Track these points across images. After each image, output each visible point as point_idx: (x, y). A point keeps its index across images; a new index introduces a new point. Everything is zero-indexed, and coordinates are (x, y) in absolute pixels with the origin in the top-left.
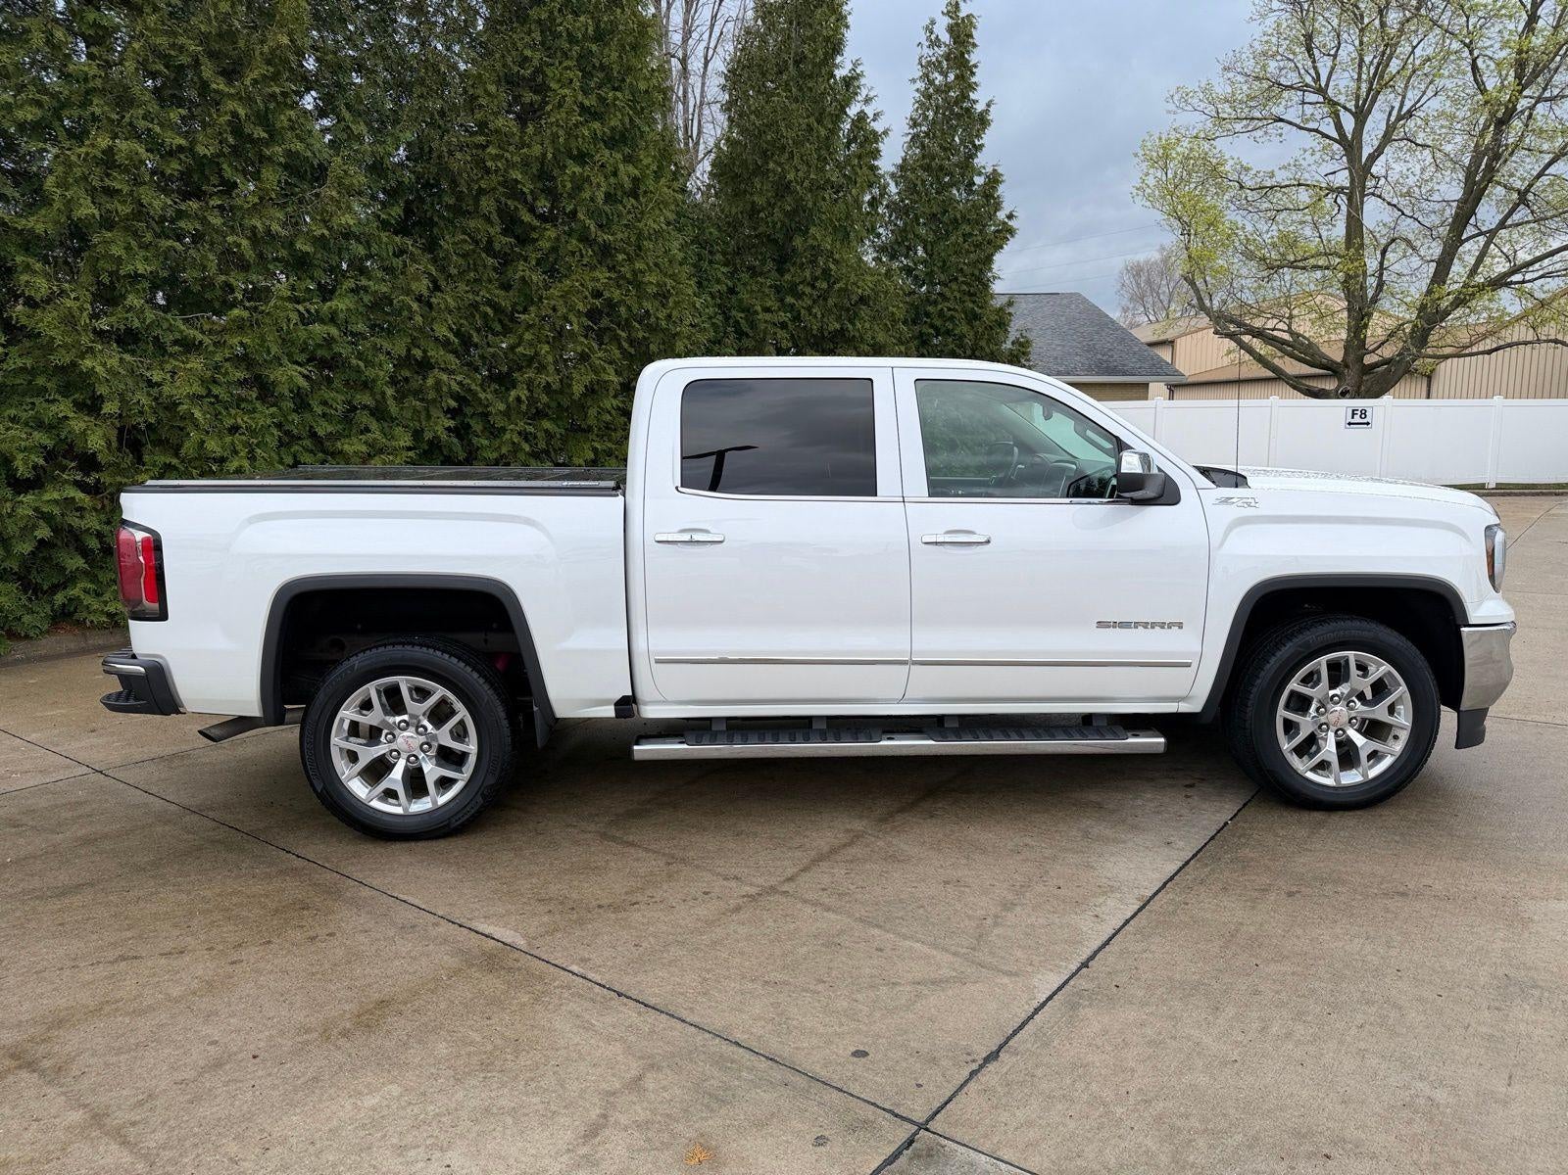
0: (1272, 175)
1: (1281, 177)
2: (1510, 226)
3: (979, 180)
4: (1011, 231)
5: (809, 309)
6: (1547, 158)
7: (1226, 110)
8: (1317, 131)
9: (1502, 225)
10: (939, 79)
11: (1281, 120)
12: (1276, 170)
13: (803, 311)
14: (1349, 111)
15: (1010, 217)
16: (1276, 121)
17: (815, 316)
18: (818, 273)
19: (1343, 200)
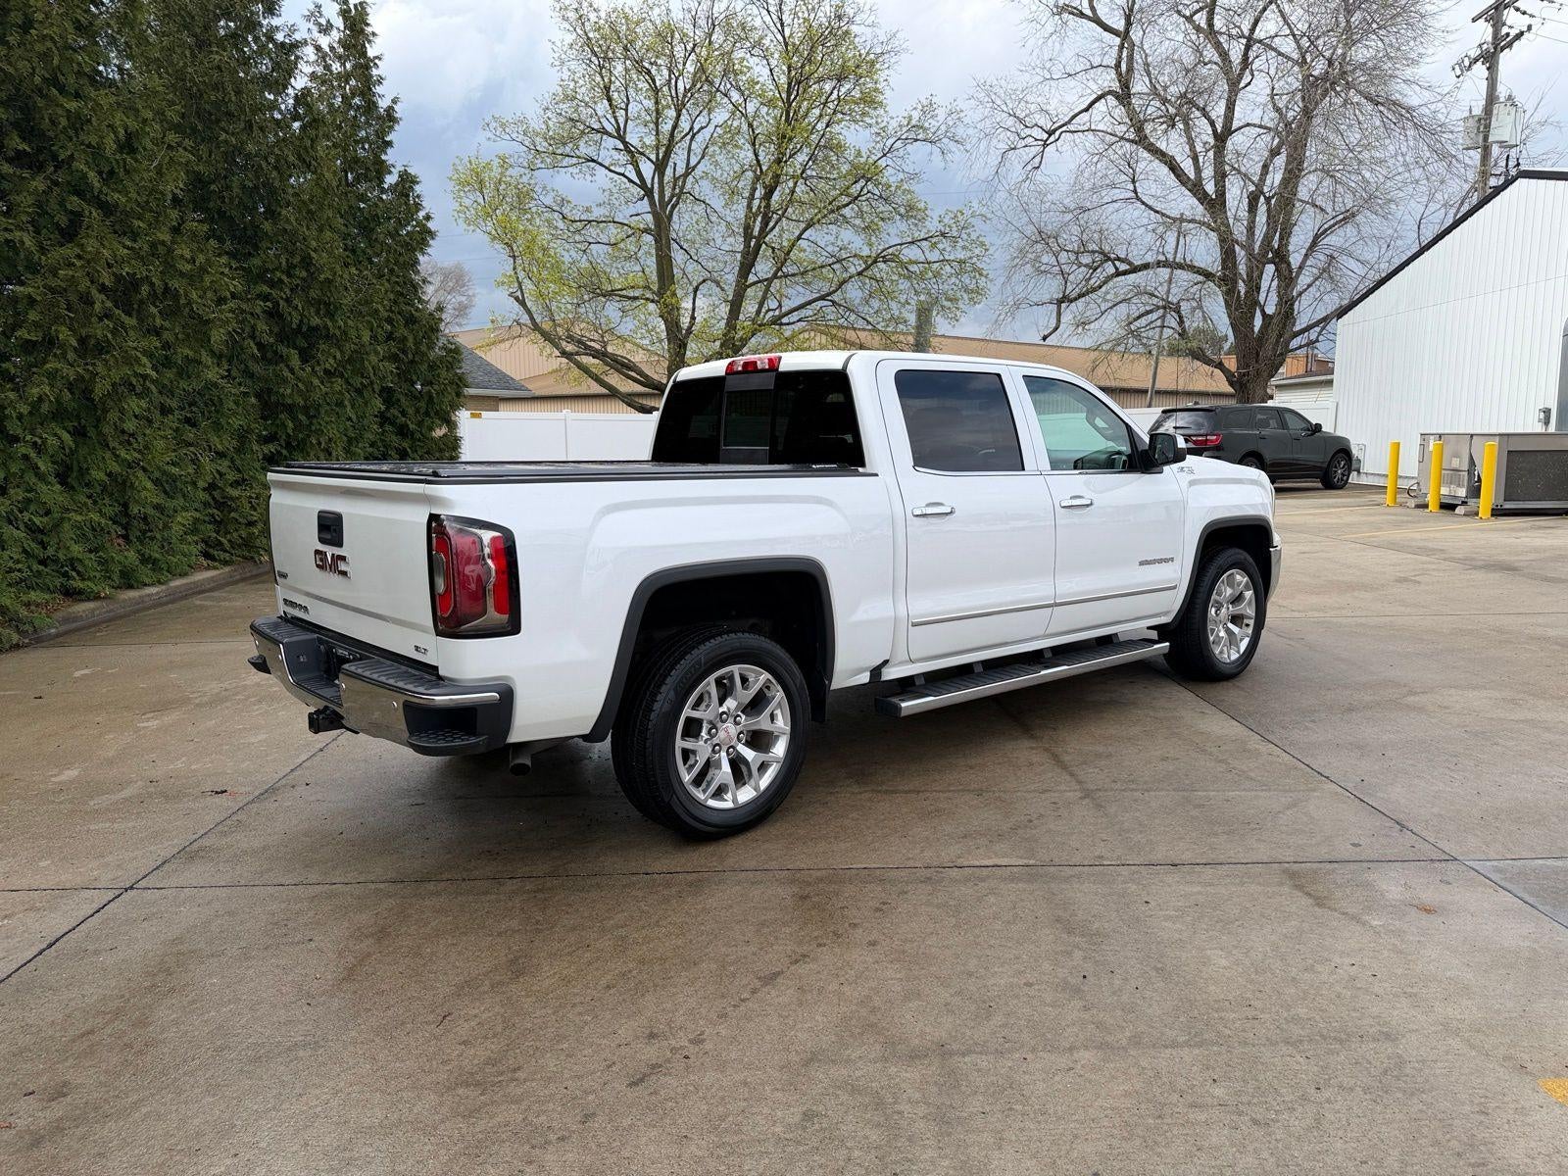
0: (588, 210)
1: (598, 213)
2: (781, 277)
3: (391, 179)
4: (432, 234)
5: (288, 300)
6: (803, 225)
7: (542, 145)
8: (623, 175)
9: (775, 276)
10: (336, 67)
11: (593, 161)
12: (594, 205)
13: (281, 302)
14: (652, 161)
15: (428, 218)
16: (589, 161)
17: (296, 308)
18: (296, 260)
19: (648, 239)
